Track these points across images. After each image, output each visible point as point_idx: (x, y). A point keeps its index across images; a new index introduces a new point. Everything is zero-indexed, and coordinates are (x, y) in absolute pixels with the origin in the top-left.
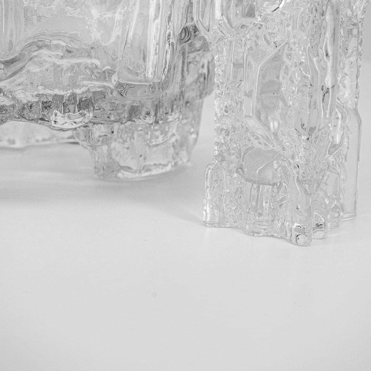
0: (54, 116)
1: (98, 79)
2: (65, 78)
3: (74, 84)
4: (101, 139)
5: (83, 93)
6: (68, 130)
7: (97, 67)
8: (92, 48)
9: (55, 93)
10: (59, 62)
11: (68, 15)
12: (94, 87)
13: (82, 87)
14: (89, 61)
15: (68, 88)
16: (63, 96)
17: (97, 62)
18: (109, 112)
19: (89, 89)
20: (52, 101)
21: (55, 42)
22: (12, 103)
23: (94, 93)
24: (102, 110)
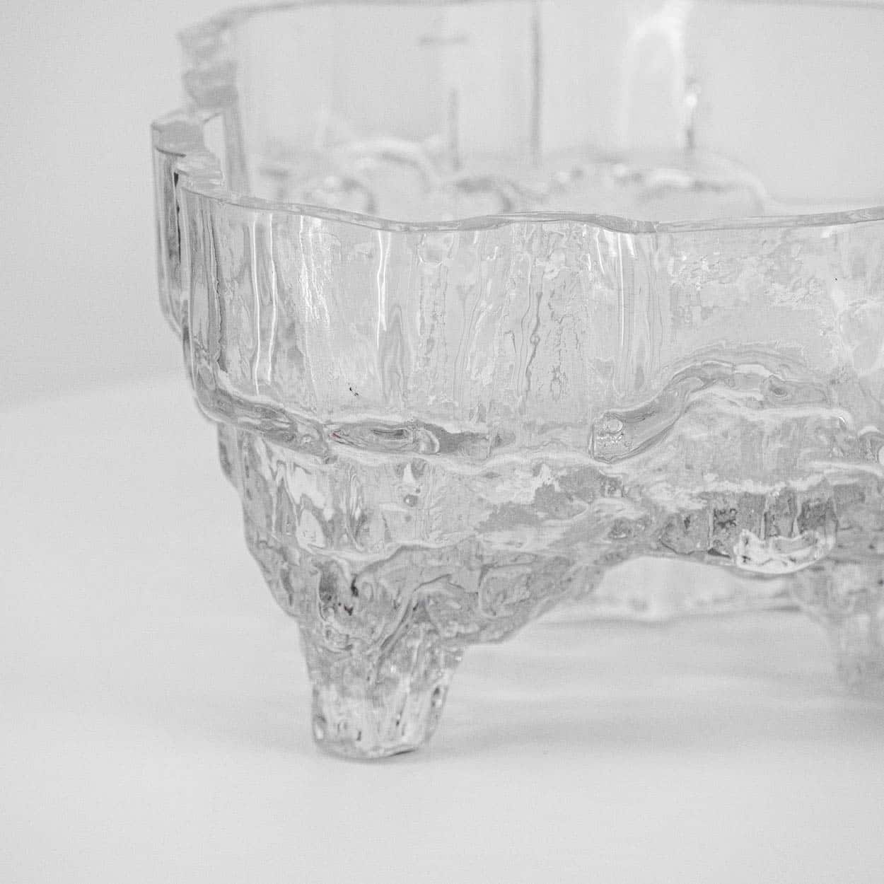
0: (741, 543)
1: (847, 456)
2: (770, 453)
3: (789, 468)
4: (854, 599)
5: (812, 489)
6: (774, 577)
7: (843, 427)
8: (833, 382)
9: (744, 489)
10: (753, 416)
11: (776, 303)
12: (838, 475)
13: (808, 476)
14: (825, 413)
15: (776, 477)
16: (763, 497)
17: (845, 416)
18: (873, 534)
19: (824, 480)
20: (737, 509)
21: (744, 369)
22: (641, 513)
23: (838, 489)
24: (855, 530)
